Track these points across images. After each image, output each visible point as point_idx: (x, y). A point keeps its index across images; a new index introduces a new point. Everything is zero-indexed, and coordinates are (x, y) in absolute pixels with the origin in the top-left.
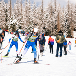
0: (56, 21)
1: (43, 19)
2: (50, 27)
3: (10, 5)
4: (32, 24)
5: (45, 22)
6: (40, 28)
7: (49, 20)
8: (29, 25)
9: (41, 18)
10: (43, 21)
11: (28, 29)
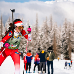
0: (52, 41)
1: (37, 39)
2: (45, 48)
3: (1, 24)
4: (25, 44)
5: (40, 42)
6: (34, 49)
7: (44, 40)
8: (22, 46)
9: (35, 38)
10: (37, 41)
11: (21, 50)
